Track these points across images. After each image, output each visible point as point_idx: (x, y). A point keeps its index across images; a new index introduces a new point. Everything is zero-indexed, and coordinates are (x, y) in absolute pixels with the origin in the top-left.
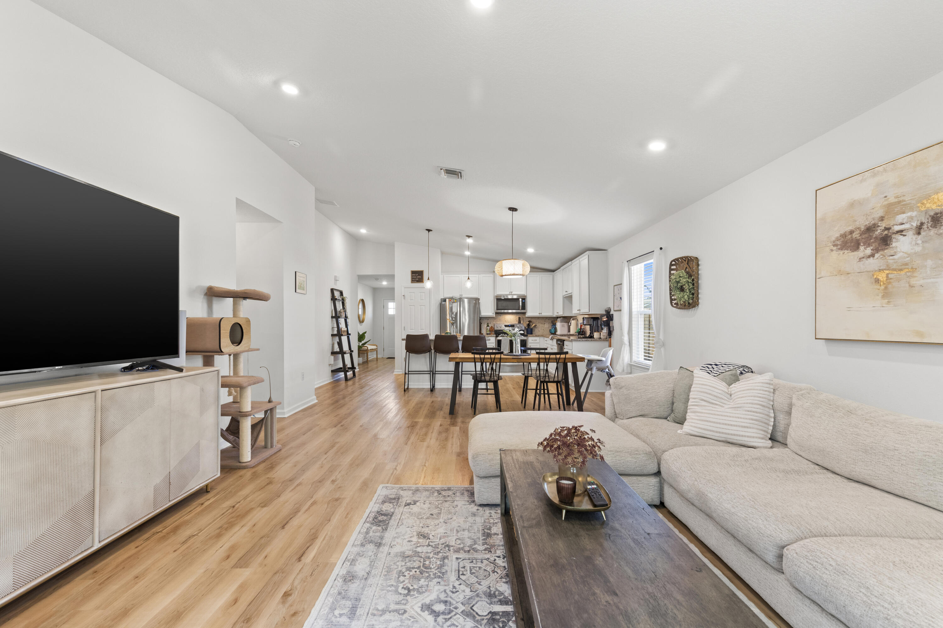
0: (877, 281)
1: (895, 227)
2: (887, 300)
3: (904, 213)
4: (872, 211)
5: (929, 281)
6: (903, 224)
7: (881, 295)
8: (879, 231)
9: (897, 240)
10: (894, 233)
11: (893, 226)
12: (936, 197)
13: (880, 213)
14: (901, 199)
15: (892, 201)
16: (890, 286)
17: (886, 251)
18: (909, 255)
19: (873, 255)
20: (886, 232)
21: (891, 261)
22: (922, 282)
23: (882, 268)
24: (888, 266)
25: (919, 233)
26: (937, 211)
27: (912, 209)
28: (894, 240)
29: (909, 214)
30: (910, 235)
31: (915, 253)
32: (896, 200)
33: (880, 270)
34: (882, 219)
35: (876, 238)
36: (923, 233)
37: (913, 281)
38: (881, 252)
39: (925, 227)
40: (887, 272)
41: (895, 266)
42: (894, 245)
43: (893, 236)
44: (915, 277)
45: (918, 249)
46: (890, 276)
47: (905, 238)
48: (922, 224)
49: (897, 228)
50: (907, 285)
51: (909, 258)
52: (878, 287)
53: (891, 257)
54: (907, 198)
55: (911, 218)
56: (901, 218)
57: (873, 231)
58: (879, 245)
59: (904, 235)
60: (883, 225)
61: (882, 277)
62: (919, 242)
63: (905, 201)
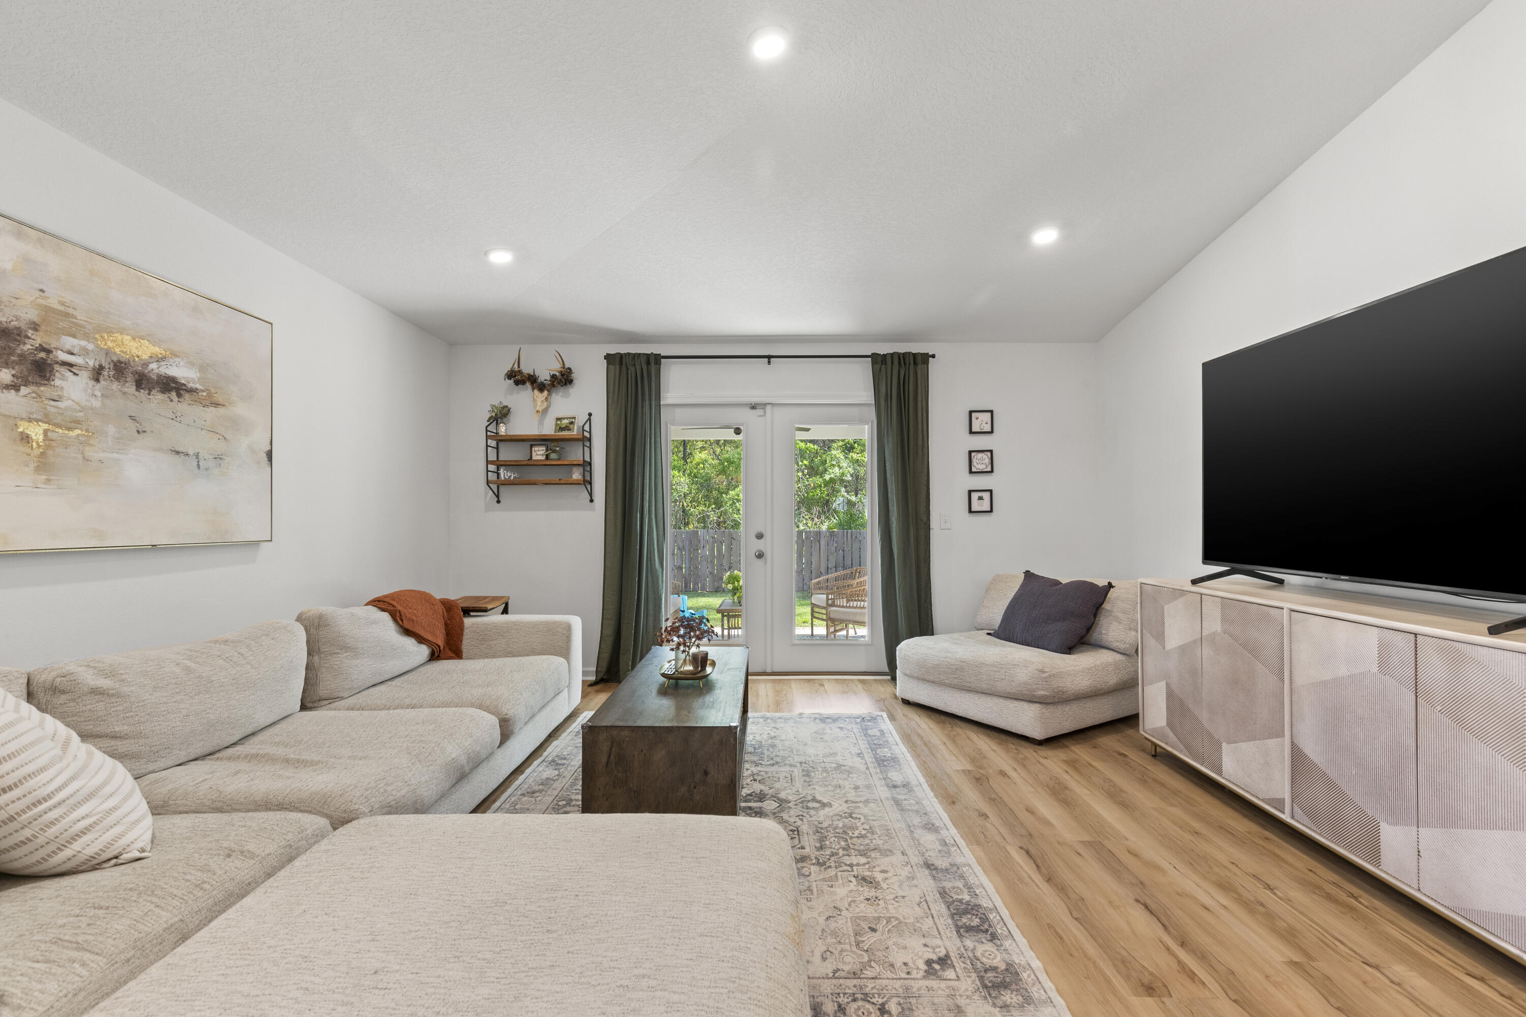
0: (25, 438)
1: (59, 352)
2: (44, 477)
3: (74, 336)
4: (14, 300)
5: (110, 455)
6: (72, 354)
7: (32, 465)
8: (29, 347)
9: (63, 378)
10: (57, 363)
11: (56, 349)
12: (120, 337)
13: (32, 315)
14: (71, 311)
15: (52, 305)
16: (50, 452)
17: (42, 388)
18: (83, 409)
19: (16, 387)
20: (43, 355)
21: (53, 410)
22: (101, 455)
23: (35, 416)
24: (46, 415)
25: (97, 380)
26: (121, 359)
27: (87, 337)
28: (57, 374)
29: (83, 343)
30: (85, 376)
31: (92, 409)
32: (62, 308)
33: (30, 420)
34: (35, 327)
35: (22, 357)
36: (102, 382)
37: (89, 452)
38: (33, 388)
39: (105, 373)
40: (46, 426)
41: (58, 420)
42: (57, 382)
43: (57, 367)
44: (92, 445)
45: (97, 403)
46: (49, 434)
47: (75, 377)
48: (101, 368)
49: (63, 356)
50: (80, 456)
51: (81, 414)
52: (28, 450)
53: (52, 403)
54: (81, 316)
55: (85, 352)
56: (69, 342)
57: (15, 340)
58: (29, 371)
59: (75, 374)
60: (37, 339)
61: (36, 432)
62: (98, 394)
63: (76, 318)
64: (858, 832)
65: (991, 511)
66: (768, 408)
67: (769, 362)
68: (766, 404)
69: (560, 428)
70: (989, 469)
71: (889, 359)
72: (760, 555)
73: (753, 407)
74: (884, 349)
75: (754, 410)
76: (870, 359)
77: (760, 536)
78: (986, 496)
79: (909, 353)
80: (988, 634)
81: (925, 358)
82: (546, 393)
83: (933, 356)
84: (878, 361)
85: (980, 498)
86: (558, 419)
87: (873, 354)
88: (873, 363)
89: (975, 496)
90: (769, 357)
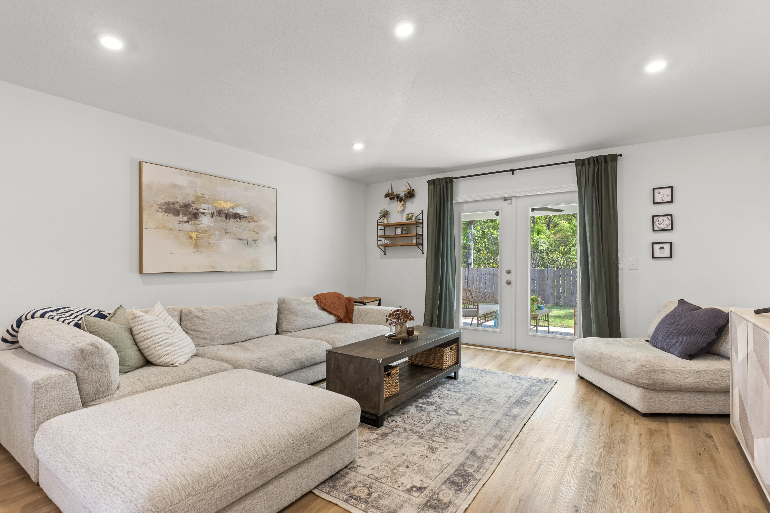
0: (191, 237)
1: (201, 209)
2: (196, 249)
3: (205, 204)
4: (187, 195)
5: (217, 241)
6: (205, 209)
7: (193, 246)
8: (192, 209)
9: (202, 218)
10: (200, 213)
11: (200, 208)
12: (220, 202)
13: (192, 199)
14: (204, 196)
15: (199, 195)
16: (198, 241)
17: (196, 221)
18: (208, 227)
19: (188, 222)
20: (196, 211)
21: (199, 228)
22: (214, 242)
23: (194, 230)
24: (197, 230)
25: (212, 217)
26: (221, 209)
27: (209, 203)
28: (200, 217)
29: (208, 206)
30: (209, 216)
31: (211, 227)
32: (201, 195)
33: (192, 232)
34: (194, 202)
35: (190, 212)
36: (214, 218)
37: (210, 241)
38: (193, 222)
39: (215, 214)
40: (197, 233)
41: (200, 231)
42: (200, 219)
43: (200, 214)
44: (211, 238)
45: (212, 225)
46: (198, 236)
47: (205, 217)
48: (214, 213)
49: (202, 211)
50: (207, 242)
51: (207, 229)
52: (192, 241)
53: (199, 226)
54: (207, 197)
55: (209, 208)
56: (204, 206)
57: (188, 207)
58: (192, 216)
59: (206, 216)
60: (194, 206)
61: (194, 235)
62: (213, 221)
63: (206, 198)
64: (458, 429)
65: (671, 257)
66: (514, 199)
67: (513, 173)
68: (512, 197)
69: (408, 219)
70: (669, 227)
71: (586, 162)
72: (509, 283)
73: (506, 199)
74: (583, 156)
75: (506, 202)
76: (574, 163)
77: (509, 272)
78: (667, 247)
79: (601, 156)
80: (646, 341)
81: (614, 158)
82: (403, 202)
83: (621, 155)
84: (580, 163)
85: (662, 248)
86: (408, 214)
87: (576, 160)
88: (577, 166)
89: (657, 247)
90: (512, 171)
